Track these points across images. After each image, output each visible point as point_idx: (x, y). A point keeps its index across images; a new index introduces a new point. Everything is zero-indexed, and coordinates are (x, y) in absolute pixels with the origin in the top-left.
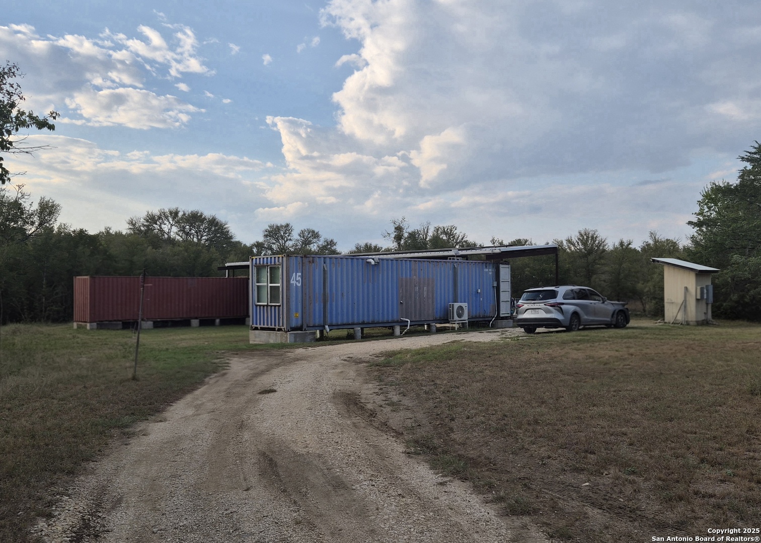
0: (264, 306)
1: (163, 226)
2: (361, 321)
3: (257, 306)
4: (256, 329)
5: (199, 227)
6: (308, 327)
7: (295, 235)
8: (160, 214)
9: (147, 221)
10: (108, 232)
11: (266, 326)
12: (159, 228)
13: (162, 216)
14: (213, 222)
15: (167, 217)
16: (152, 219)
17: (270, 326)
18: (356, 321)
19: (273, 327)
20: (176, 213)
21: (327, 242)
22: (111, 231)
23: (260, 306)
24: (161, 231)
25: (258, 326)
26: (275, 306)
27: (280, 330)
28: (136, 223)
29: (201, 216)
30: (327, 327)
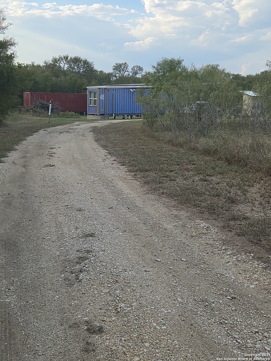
0: (92, 106)
1: (61, 64)
2: (127, 113)
3: (89, 106)
4: (89, 114)
5: (78, 65)
6: (106, 114)
7: (130, 69)
8: (59, 58)
9: (53, 62)
10: (33, 65)
11: (92, 114)
12: (58, 65)
13: (61, 59)
14: (86, 62)
15: (62, 59)
16: (55, 61)
17: (93, 114)
18: (125, 113)
19: (94, 114)
20: (67, 57)
21: (147, 73)
22: (35, 64)
23: (90, 106)
24: (59, 67)
25: (90, 113)
26: (95, 106)
27: (96, 115)
28: (47, 63)
29: (80, 58)
30: (113, 114)
